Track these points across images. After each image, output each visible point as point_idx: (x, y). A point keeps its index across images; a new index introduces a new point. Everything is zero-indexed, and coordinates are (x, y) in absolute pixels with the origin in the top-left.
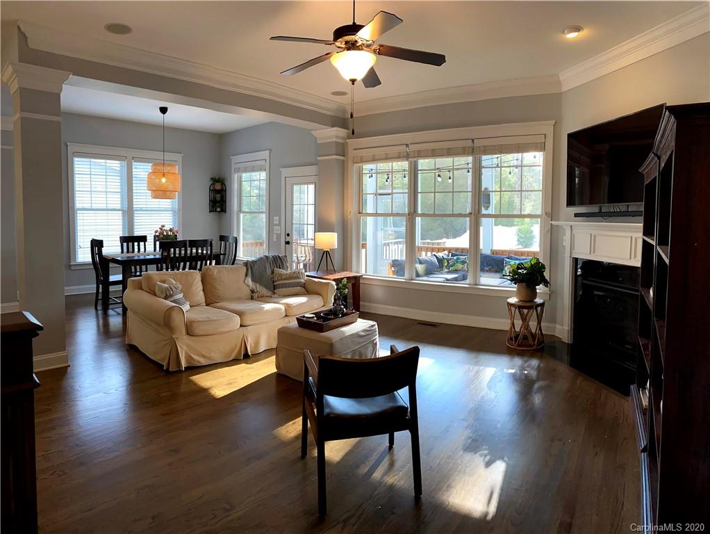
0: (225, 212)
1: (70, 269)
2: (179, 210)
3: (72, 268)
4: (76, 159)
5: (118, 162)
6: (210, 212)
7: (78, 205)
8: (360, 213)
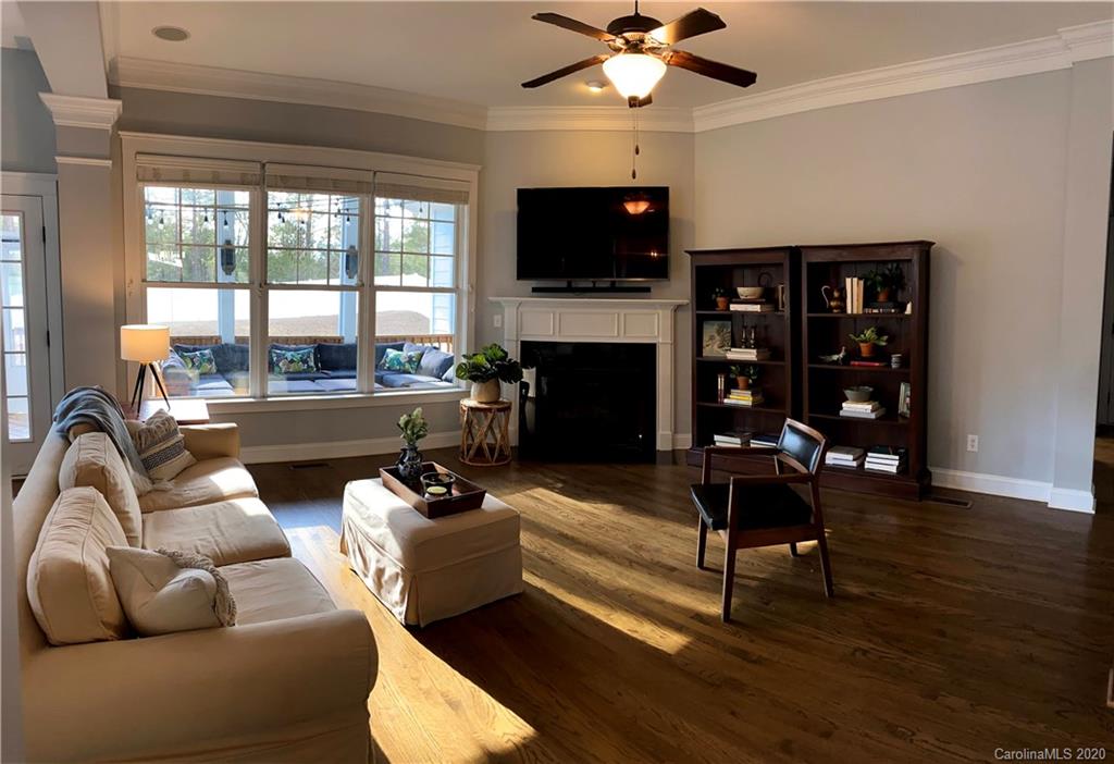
8: (144, 281)
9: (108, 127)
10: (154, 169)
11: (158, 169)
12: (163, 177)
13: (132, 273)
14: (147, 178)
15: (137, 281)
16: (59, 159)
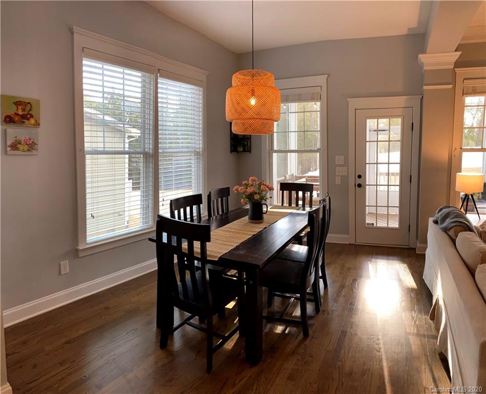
0: (250, 152)
1: (78, 257)
2: (204, 150)
3: (81, 255)
4: (85, 62)
5: (139, 74)
6: (231, 152)
7: (87, 146)
8: (461, 148)
9: (452, 66)
10: (473, 87)
11: (475, 87)
12: (478, 91)
13: (456, 145)
14: (468, 92)
15: (458, 149)
16: (425, 87)
